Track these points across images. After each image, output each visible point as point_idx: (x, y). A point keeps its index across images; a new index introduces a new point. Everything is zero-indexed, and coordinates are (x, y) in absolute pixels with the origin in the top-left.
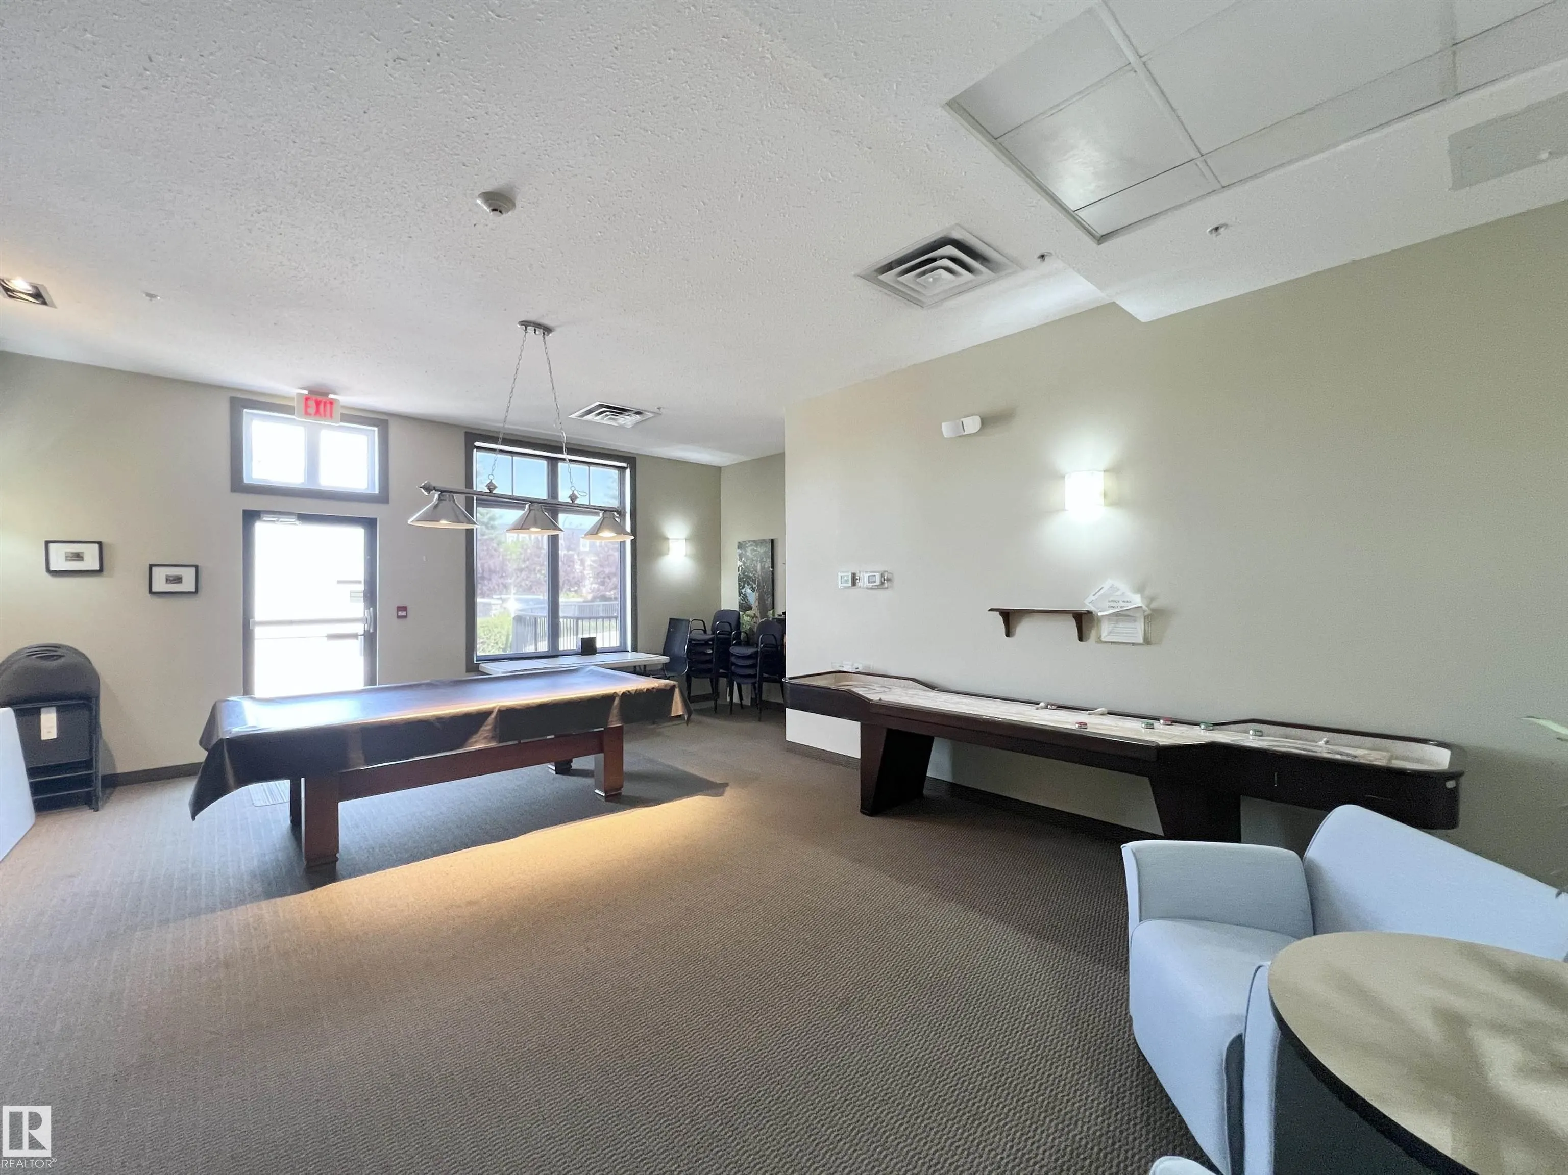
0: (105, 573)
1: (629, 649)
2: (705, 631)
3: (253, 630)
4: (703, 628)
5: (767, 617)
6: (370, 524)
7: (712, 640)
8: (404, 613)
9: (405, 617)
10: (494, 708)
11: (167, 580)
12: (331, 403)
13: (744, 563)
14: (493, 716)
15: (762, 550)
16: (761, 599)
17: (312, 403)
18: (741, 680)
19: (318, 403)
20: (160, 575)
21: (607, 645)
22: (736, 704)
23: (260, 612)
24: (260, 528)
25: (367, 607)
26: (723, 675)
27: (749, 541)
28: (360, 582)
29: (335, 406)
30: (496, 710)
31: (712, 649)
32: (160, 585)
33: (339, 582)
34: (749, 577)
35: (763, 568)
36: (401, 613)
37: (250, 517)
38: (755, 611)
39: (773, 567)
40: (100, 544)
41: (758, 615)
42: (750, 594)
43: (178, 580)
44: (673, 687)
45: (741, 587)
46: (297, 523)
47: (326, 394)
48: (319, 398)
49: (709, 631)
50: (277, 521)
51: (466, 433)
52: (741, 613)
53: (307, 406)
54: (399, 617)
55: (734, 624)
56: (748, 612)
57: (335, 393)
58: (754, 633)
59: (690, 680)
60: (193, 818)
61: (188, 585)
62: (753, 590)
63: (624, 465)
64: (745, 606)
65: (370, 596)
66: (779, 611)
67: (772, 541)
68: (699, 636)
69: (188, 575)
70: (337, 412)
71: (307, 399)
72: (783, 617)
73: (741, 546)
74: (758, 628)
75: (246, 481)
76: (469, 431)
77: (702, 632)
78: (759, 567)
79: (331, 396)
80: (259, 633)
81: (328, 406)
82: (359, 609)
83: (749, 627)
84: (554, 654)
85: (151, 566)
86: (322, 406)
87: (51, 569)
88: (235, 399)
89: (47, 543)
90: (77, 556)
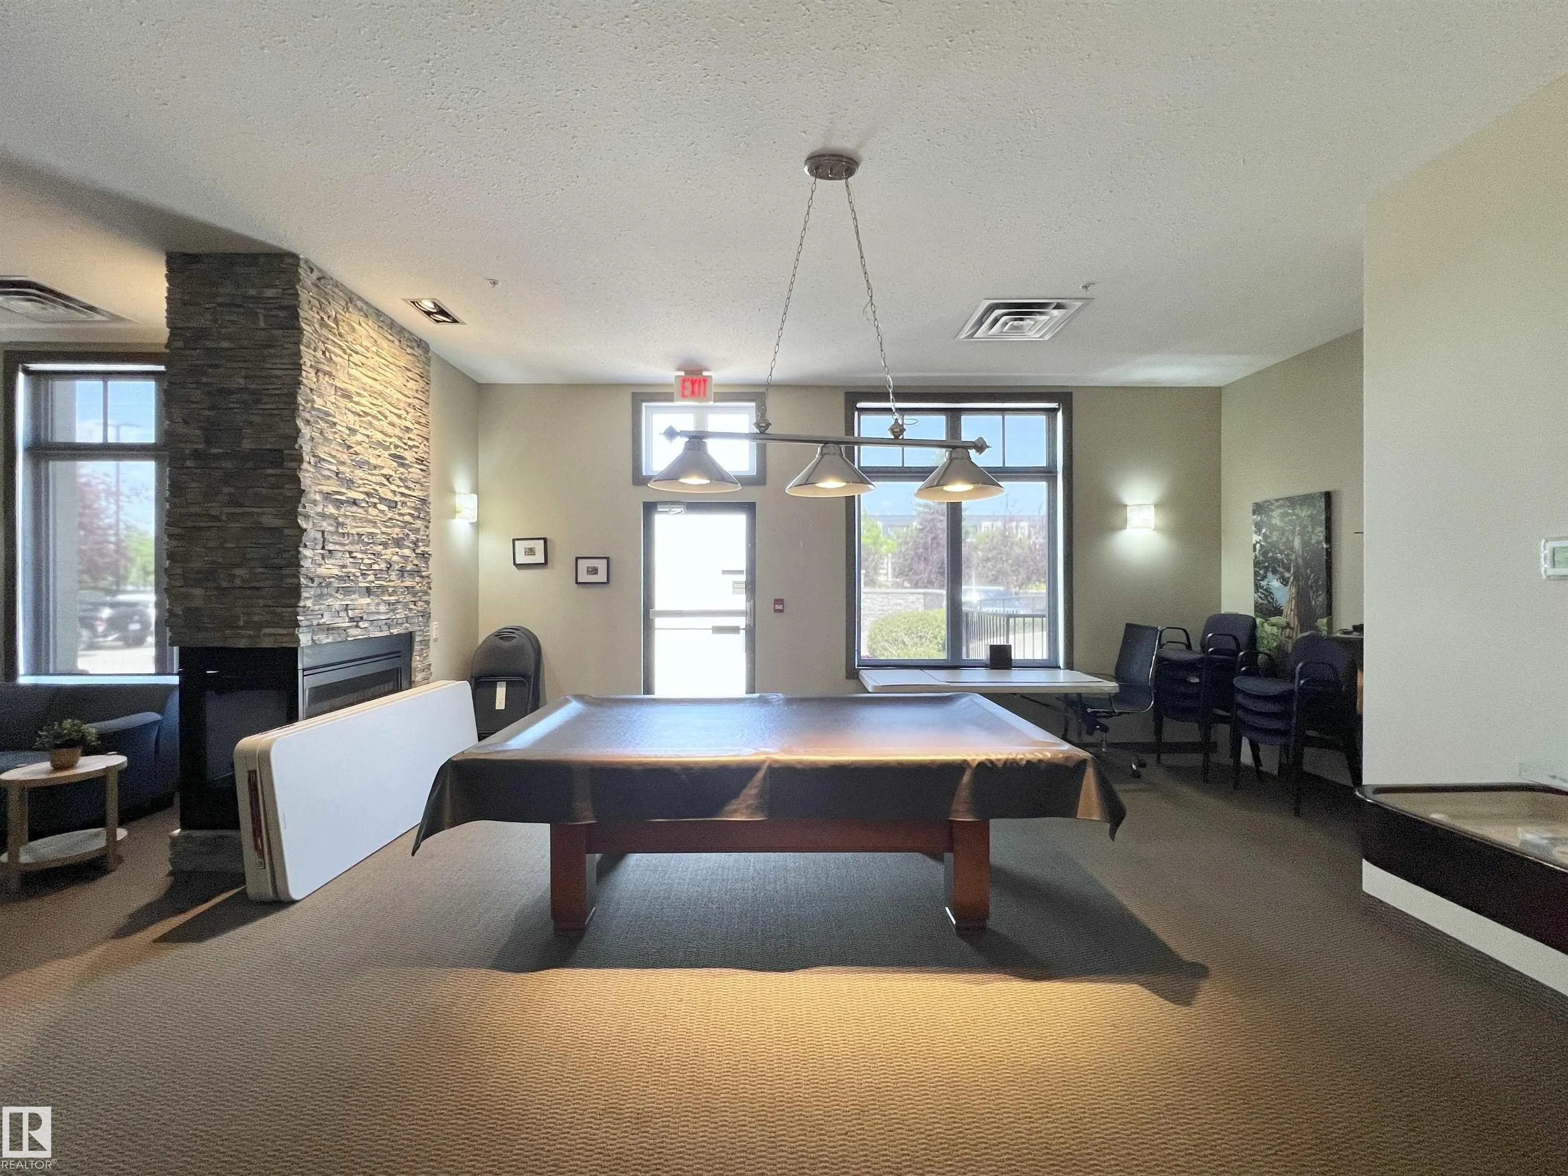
0: (548, 565)
1: (1061, 663)
2: (1189, 646)
3: (653, 620)
4: (1186, 642)
5: (1316, 628)
6: (750, 508)
7: (1201, 661)
8: (780, 607)
9: (781, 611)
10: (763, 762)
11: (588, 571)
12: (705, 380)
13: (1265, 537)
14: (760, 775)
15: (1304, 512)
16: (1302, 598)
17: (688, 384)
18: (1257, 736)
19: (693, 383)
20: (583, 565)
21: (1029, 656)
22: (1248, 768)
23: (660, 602)
24: (658, 519)
25: (748, 600)
26: (1223, 720)
27: (1277, 500)
28: (741, 572)
29: (708, 383)
30: (765, 766)
31: (1199, 677)
32: (583, 576)
33: (723, 573)
34: (1275, 559)
35: (1305, 544)
36: (777, 607)
37: (650, 508)
38: (1289, 615)
39: (1329, 539)
40: (545, 540)
41: (1295, 622)
42: (1278, 589)
43: (595, 570)
44: (1083, 763)
45: (1259, 578)
46: (685, 512)
47: (700, 372)
48: (695, 377)
49: (1196, 646)
51: (846, 393)
52: (1258, 620)
53: (684, 388)
54: (776, 611)
55: (1243, 639)
56: (1274, 619)
57: (707, 370)
58: (1286, 654)
59: (1161, 720)
61: (601, 577)
62: (1285, 582)
63: (1054, 405)
64: (1268, 609)
65: (751, 587)
66: (1344, 622)
67: (1328, 496)
68: (1176, 653)
69: (602, 565)
70: (712, 390)
71: (684, 380)
72: (1355, 635)
73: (1258, 508)
74: (1294, 647)
75: (643, 472)
76: (848, 391)
77: (1184, 647)
78: (1297, 543)
79: (705, 374)
80: (658, 622)
81: (702, 384)
82: (740, 602)
83: (1275, 644)
84: (954, 664)
85: (577, 559)
86: (696, 386)
87: (517, 562)
88: (634, 394)
89: (514, 540)
90: (531, 551)
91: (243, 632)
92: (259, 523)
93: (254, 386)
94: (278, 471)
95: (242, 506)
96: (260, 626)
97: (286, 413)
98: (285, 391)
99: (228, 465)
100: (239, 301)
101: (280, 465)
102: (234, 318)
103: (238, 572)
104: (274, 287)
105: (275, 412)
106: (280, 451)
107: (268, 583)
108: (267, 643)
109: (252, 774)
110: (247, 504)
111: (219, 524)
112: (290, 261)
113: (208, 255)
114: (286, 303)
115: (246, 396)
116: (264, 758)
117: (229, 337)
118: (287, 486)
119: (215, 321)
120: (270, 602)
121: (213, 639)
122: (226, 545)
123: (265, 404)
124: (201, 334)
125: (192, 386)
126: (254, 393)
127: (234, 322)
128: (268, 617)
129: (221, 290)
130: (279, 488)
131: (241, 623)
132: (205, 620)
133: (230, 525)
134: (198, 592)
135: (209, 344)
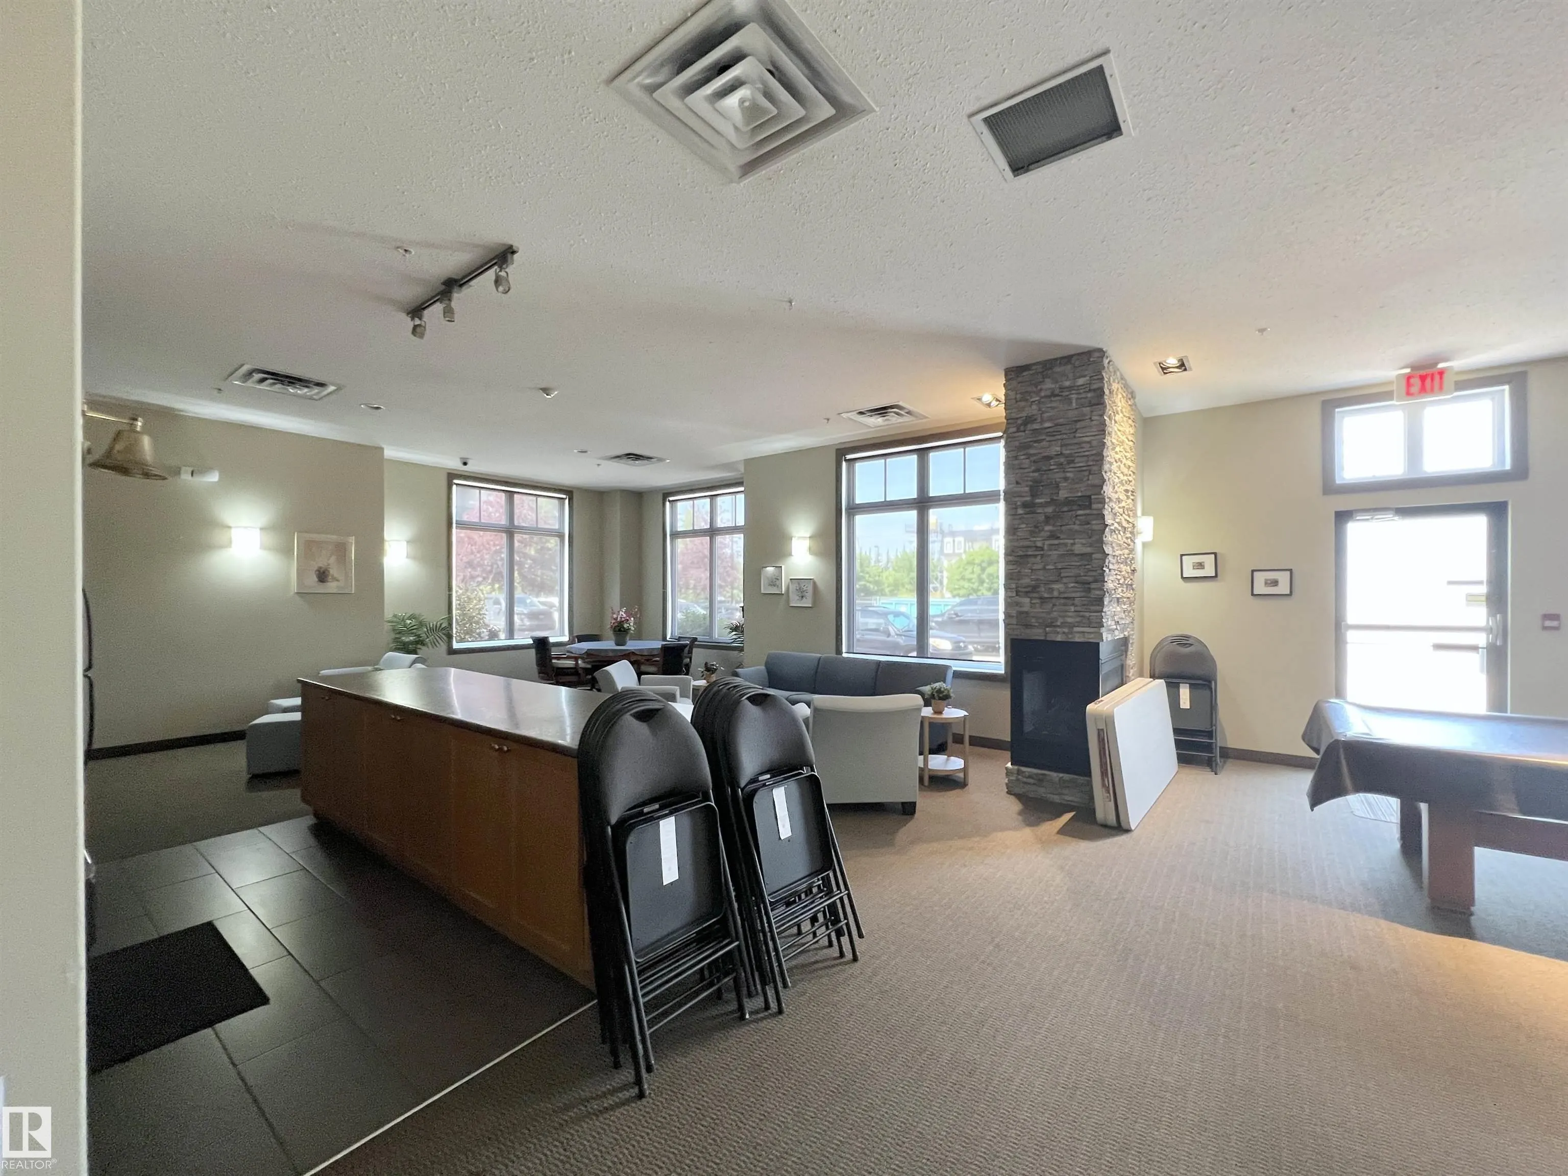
0: (1219, 577)
3: (1344, 634)
6: (1497, 509)
8: (1554, 624)
9: (1555, 629)
11: (1266, 583)
12: (1441, 373)
17: (1415, 381)
19: (1423, 378)
20: (1260, 578)
23: (1352, 615)
24: (1354, 530)
25: (1492, 614)
28: (1477, 584)
29: (1445, 375)
32: (1260, 588)
33: (1450, 583)
36: (1548, 623)
37: (1342, 517)
40: (1215, 554)
43: (1275, 583)
46: (1396, 518)
47: (1434, 365)
48: (1423, 372)
50: (1372, 518)
53: (1409, 386)
54: (1546, 628)
57: (1447, 361)
60: (1312, 810)
61: (1283, 588)
65: (1497, 601)
69: (1284, 578)
70: (1449, 380)
71: (1409, 378)
75: (1338, 481)
79: (1441, 366)
80: (1352, 637)
81: (1437, 377)
82: (1479, 615)
85: (1253, 571)
86: (1428, 381)
87: (1184, 576)
88: (1324, 403)
89: (1182, 555)
90: (1200, 566)
91: (1059, 630)
92: (1072, 551)
93: (1068, 452)
94: (1088, 512)
95: (1058, 538)
96: (1071, 626)
97: (1095, 468)
98: (1094, 452)
99: (1049, 510)
100: (1057, 392)
101: (1089, 507)
102: (1054, 405)
103: (1055, 586)
104: (1085, 376)
105: (1084, 468)
106: (1089, 497)
107: (1078, 594)
108: (1078, 639)
109: (1100, 732)
110: (1062, 537)
111: (1042, 553)
112: (1097, 354)
113: (1034, 364)
114: (1095, 386)
115: (1062, 460)
116: (1108, 721)
117: (1050, 419)
118: (1094, 522)
119: (1040, 410)
120: (1079, 609)
121: (1037, 634)
122: (1048, 567)
123: (1078, 463)
124: (1029, 420)
125: (1022, 457)
126: (1067, 456)
127: (1053, 408)
128: (1078, 619)
129: (1044, 387)
130: (1088, 524)
131: (1059, 624)
132: (1033, 620)
133: (1050, 553)
134: (1027, 600)
135: (1036, 426)
